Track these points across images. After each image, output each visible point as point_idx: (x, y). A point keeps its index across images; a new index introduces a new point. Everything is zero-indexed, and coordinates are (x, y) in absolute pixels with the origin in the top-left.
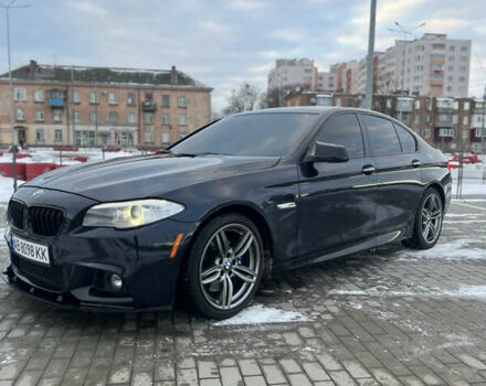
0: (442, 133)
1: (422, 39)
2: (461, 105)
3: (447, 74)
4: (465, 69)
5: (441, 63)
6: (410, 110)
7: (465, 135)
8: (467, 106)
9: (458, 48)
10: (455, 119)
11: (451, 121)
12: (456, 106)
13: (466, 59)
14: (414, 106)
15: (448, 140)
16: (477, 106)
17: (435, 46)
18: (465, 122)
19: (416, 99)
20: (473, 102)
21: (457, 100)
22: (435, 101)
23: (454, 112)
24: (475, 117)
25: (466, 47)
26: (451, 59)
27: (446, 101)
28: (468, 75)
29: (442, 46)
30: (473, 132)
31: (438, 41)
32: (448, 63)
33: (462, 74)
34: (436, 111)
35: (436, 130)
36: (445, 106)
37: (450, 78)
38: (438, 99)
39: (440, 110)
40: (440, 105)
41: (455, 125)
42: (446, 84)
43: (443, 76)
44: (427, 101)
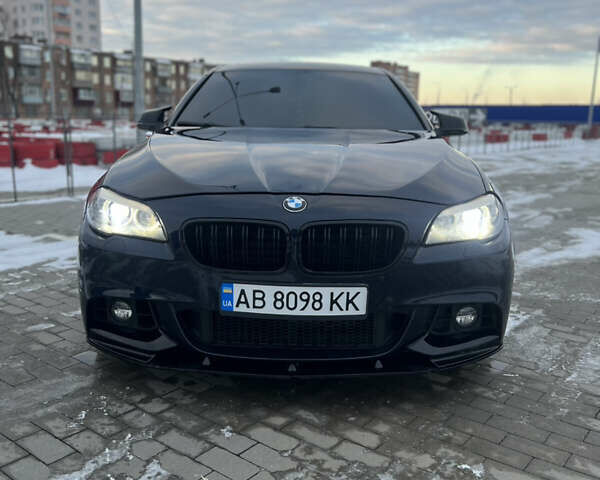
0: (83, 95)
2: (101, 62)
3: (75, 19)
4: (95, 15)
5: (65, 4)
6: (38, 62)
7: (109, 99)
8: (107, 63)
10: (95, 78)
11: (91, 80)
12: (94, 61)
14: (43, 58)
15: (90, 104)
16: (119, 63)
18: (108, 81)
19: (46, 48)
20: (113, 59)
21: (95, 54)
22: (69, 54)
23: (93, 69)
24: (118, 77)
27: (83, 55)
28: (99, 21)
30: (117, 94)
32: (73, 5)
33: (92, 21)
34: (71, 68)
35: (75, 92)
36: (82, 61)
37: (79, 25)
38: (73, 51)
39: (76, 66)
40: (76, 59)
41: (96, 86)
42: (75, 32)
43: (69, 21)
44: (59, 52)
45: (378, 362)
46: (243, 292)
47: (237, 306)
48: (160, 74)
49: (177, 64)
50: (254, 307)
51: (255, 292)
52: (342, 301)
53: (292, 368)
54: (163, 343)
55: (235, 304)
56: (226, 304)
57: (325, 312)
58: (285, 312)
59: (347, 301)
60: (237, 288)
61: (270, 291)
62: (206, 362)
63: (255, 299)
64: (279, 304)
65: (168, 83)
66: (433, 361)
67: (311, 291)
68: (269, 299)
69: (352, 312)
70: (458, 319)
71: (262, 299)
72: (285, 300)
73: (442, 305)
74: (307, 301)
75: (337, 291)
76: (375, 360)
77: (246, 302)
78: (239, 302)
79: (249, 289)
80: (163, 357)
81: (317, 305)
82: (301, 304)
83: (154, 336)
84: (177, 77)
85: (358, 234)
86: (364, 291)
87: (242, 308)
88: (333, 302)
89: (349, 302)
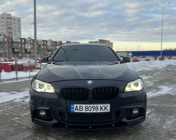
0: (16, 50)
1: (2, 15)
2: (21, 41)
3: (13, 29)
4: (20, 28)
5: (11, 25)
6: (3, 41)
7: (24, 51)
8: (23, 41)
9: (16, 20)
10: (20, 45)
11: (18, 46)
12: (19, 41)
13: (19, 24)
14: (4, 40)
15: (18, 53)
16: (27, 41)
17: (8, 18)
18: (23, 46)
19: (5, 37)
20: (25, 39)
21: (19, 39)
22: (12, 38)
23: (19, 43)
24: (26, 45)
25: (19, 20)
26: (14, 23)
27: (16, 39)
28: (21, 30)
29: (11, 19)
30: (26, 50)
31: (9, 16)
32: (13, 25)
33: (19, 29)
34: (12, 42)
35: (13, 49)
36: (16, 40)
37: (15, 31)
38: (13, 38)
39: (14, 42)
40: (14, 40)
41: (20, 47)
42: (13, 32)
43: (12, 30)
44: (9, 38)
45: (113, 125)
46: (77, 107)
47: (75, 110)
48: (39, 44)
49: (44, 41)
50: (80, 110)
51: (80, 106)
52: (103, 108)
53: (90, 127)
54: (54, 121)
55: (74, 110)
56: (72, 110)
57: (99, 111)
58: (88, 112)
59: (104, 108)
60: (75, 105)
61: (84, 106)
62: (66, 126)
63: (80, 108)
64: (86, 110)
65: (41, 46)
66: (128, 124)
67: (95, 105)
68: (84, 108)
69: (106, 111)
70: (134, 112)
71: (82, 108)
72: (88, 108)
73: (129, 108)
74: (94, 108)
75: (102, 105)
76: (113, 124)
77: (78, 109)
78: (76, 109)
79: (78, 105)
80: (55, 126)
81: (97, 109)
82: (92, 109)
83: (52, 120)
84: (44, 45)
85: (107, 90)
86: (109, 105)
87: (77, 111)
88: (101, 108)
89: (105, 108)
